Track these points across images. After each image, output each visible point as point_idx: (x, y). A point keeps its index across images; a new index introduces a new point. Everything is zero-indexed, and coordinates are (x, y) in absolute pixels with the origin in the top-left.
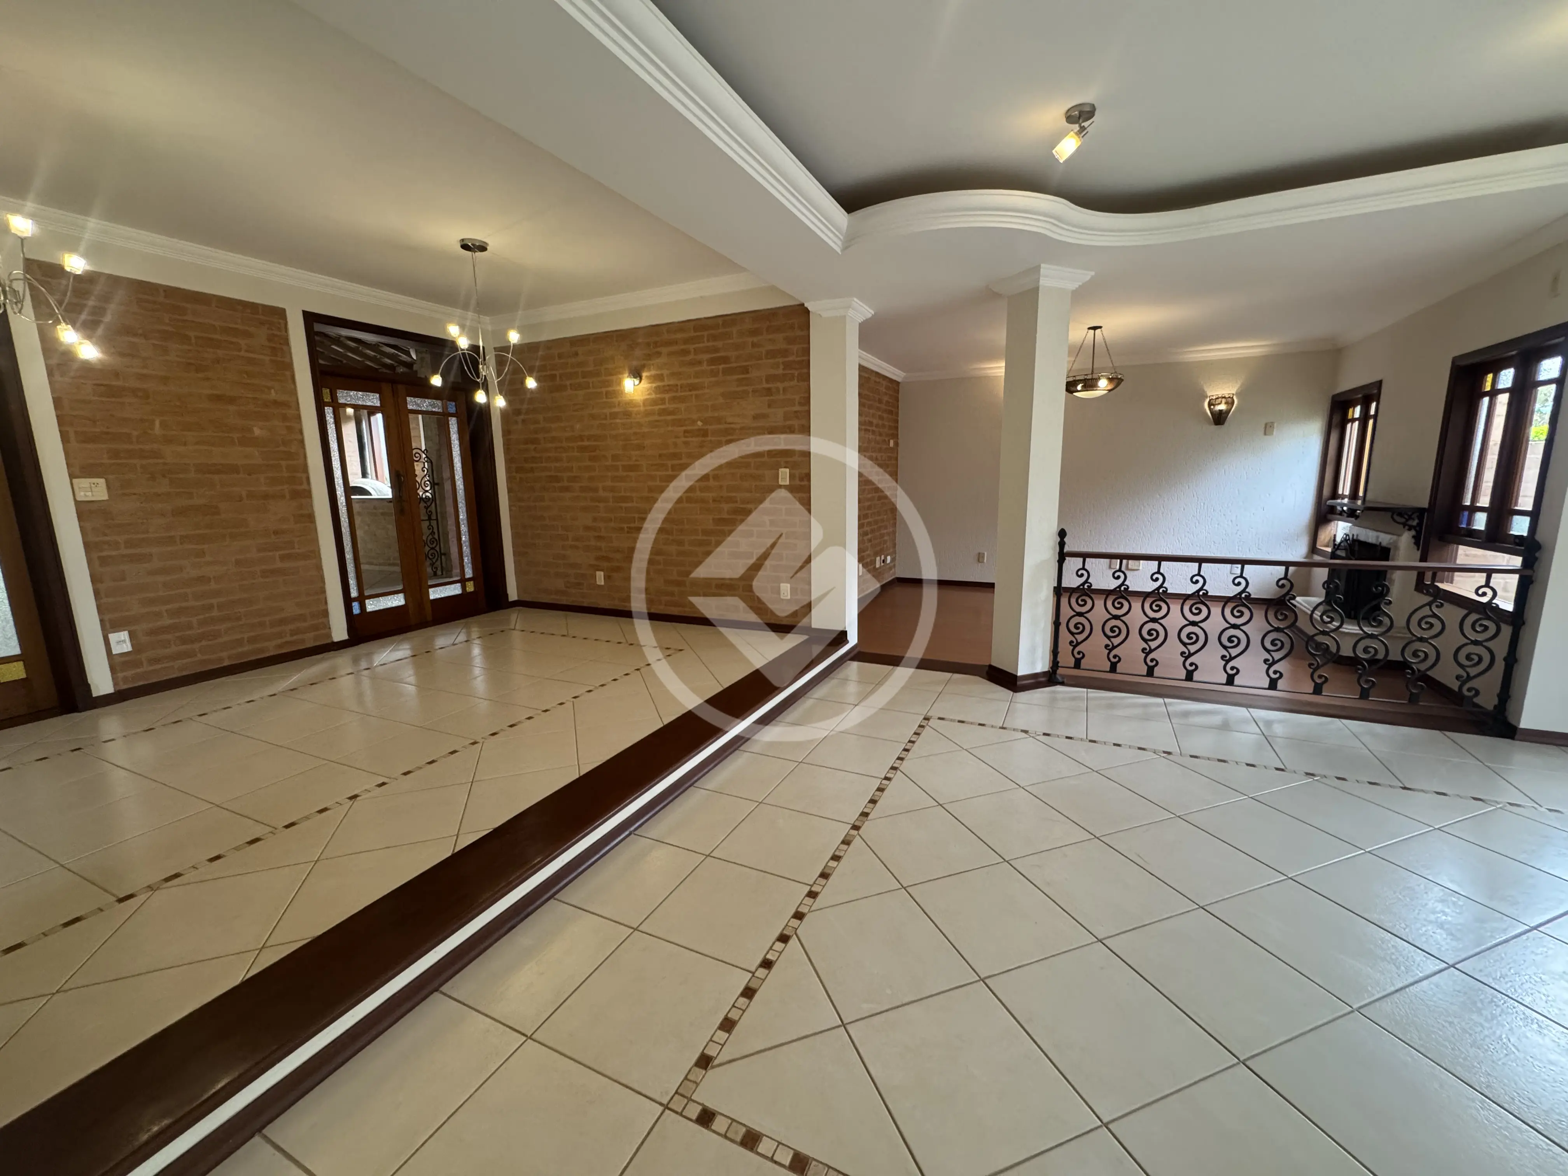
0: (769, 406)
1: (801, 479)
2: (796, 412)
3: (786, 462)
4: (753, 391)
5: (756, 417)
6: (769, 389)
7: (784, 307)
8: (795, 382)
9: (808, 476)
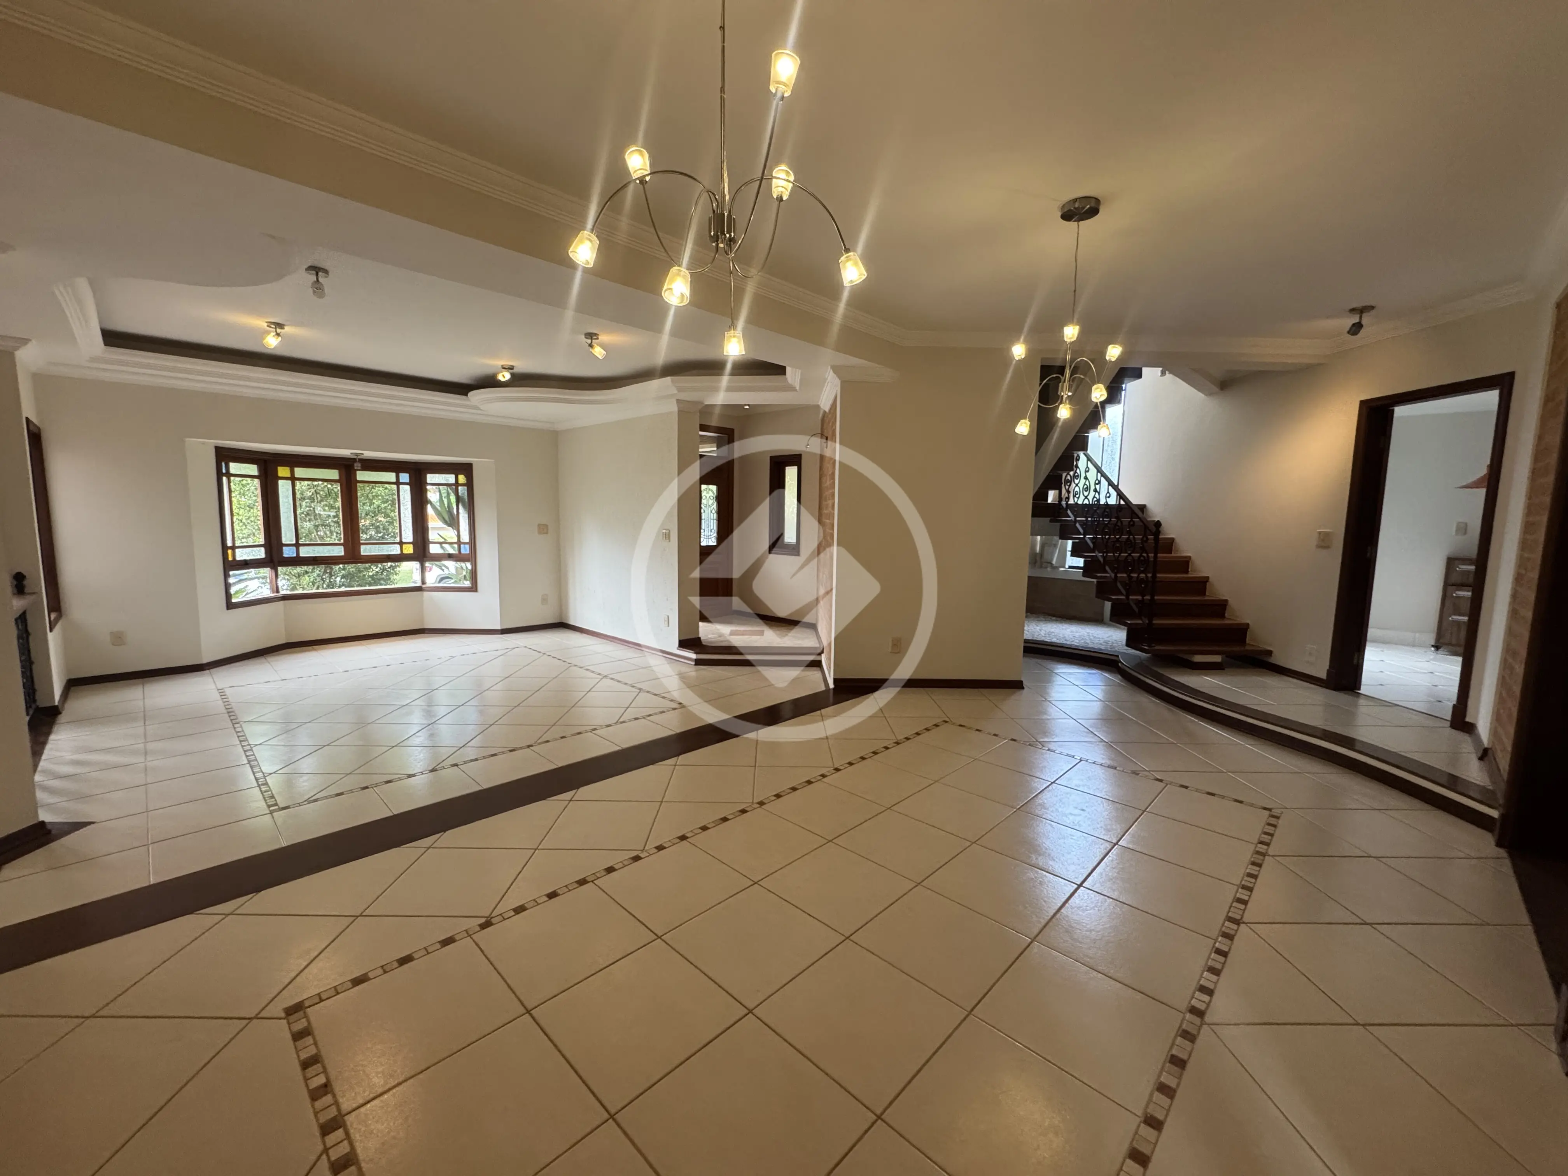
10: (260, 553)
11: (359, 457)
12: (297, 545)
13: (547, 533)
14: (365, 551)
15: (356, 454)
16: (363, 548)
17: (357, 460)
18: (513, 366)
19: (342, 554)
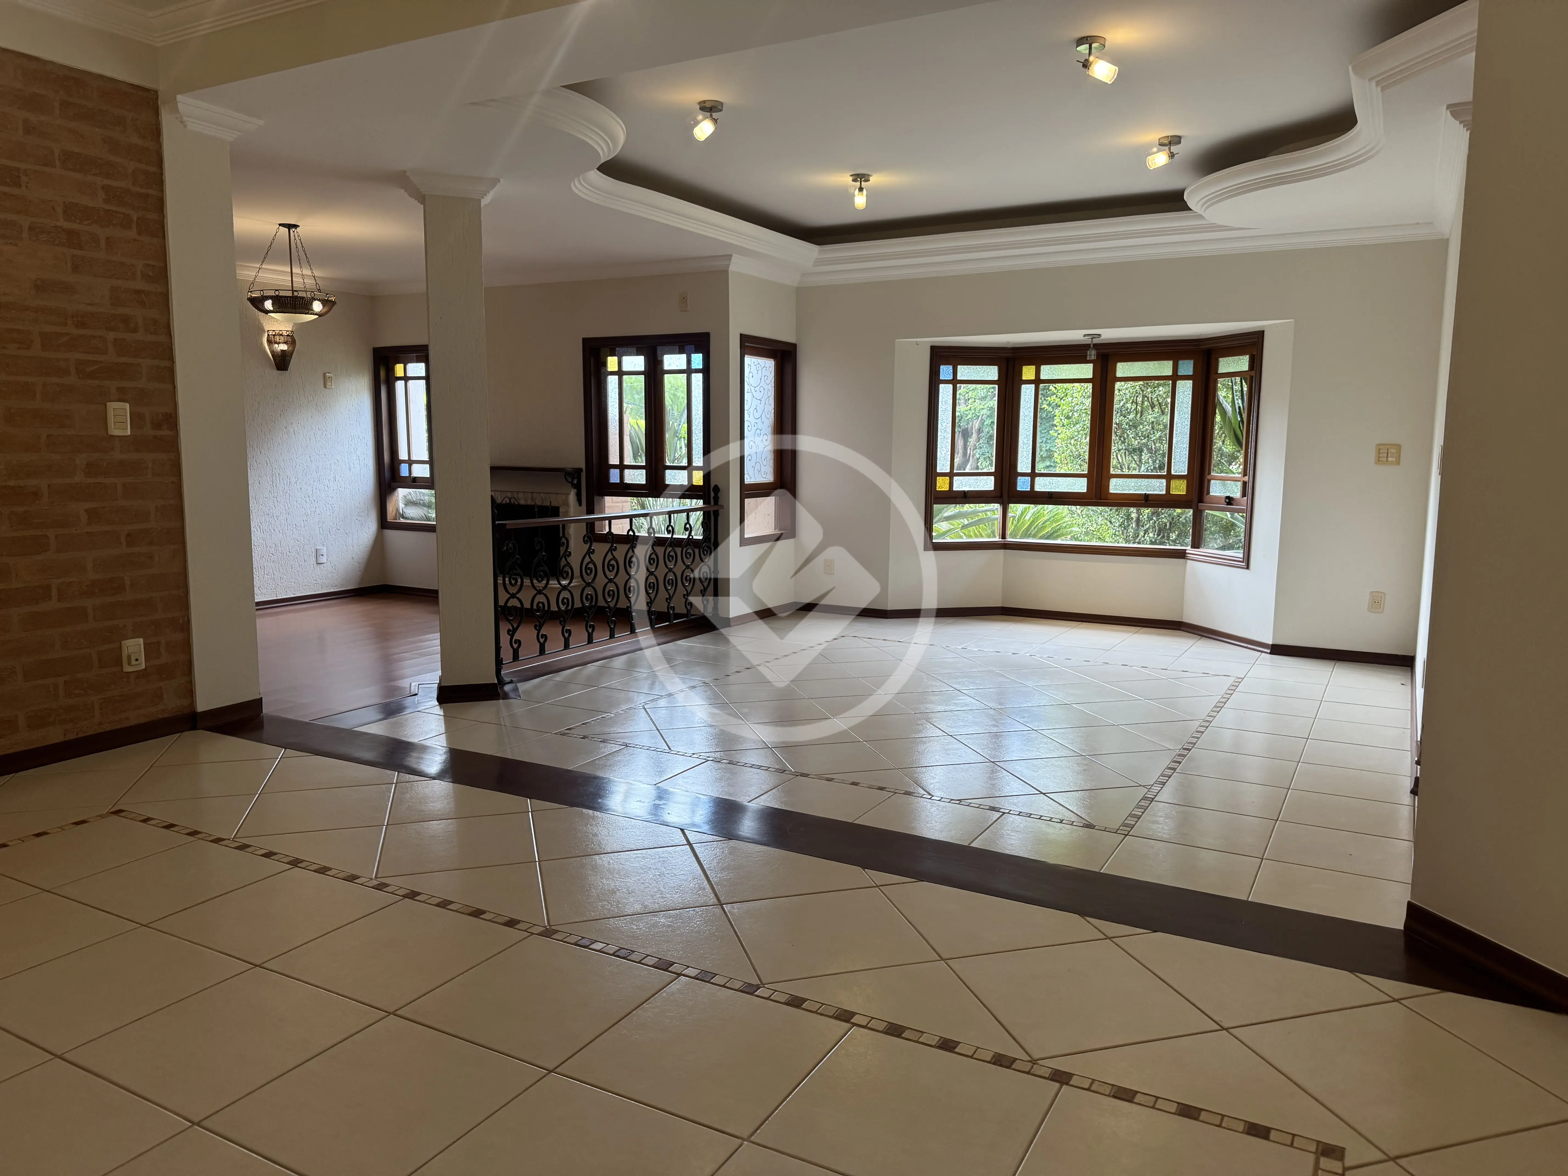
0: (76, 269)
1: (157, 426)
2: (138, 292)
3: (120, 390)
4: (31, 229)
5: (41, 287)
6: (71, 233)
7: (101, 77)
8: (132, 233)
9: (171, 420)
10: (988, 484)
11: (1096, 341)
12: (1033, 475)
13: (1398, 462)
14: (1116, 486)
15: (1093, 336)
16: (1113, 482)
17: (1092, 346)
18: (1180, 137)
19: (1084, 490)
